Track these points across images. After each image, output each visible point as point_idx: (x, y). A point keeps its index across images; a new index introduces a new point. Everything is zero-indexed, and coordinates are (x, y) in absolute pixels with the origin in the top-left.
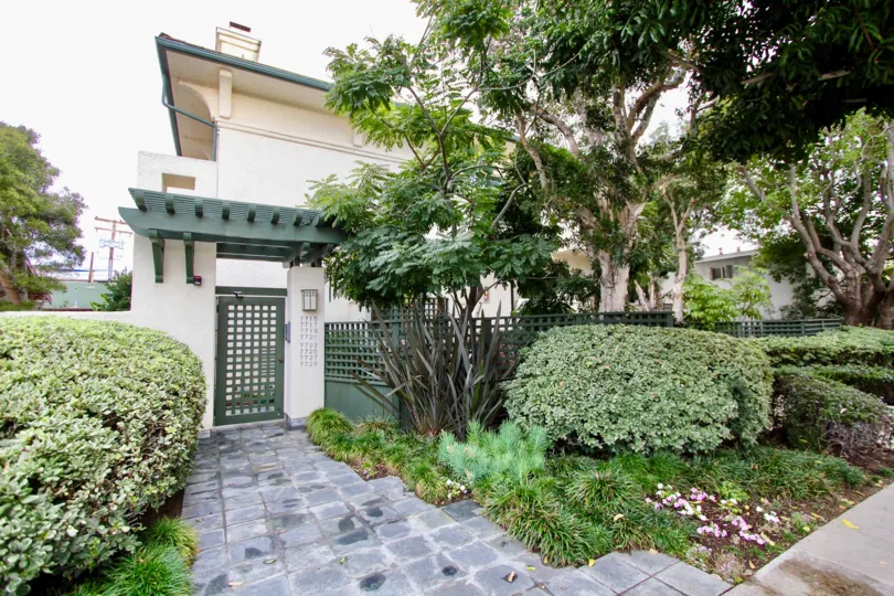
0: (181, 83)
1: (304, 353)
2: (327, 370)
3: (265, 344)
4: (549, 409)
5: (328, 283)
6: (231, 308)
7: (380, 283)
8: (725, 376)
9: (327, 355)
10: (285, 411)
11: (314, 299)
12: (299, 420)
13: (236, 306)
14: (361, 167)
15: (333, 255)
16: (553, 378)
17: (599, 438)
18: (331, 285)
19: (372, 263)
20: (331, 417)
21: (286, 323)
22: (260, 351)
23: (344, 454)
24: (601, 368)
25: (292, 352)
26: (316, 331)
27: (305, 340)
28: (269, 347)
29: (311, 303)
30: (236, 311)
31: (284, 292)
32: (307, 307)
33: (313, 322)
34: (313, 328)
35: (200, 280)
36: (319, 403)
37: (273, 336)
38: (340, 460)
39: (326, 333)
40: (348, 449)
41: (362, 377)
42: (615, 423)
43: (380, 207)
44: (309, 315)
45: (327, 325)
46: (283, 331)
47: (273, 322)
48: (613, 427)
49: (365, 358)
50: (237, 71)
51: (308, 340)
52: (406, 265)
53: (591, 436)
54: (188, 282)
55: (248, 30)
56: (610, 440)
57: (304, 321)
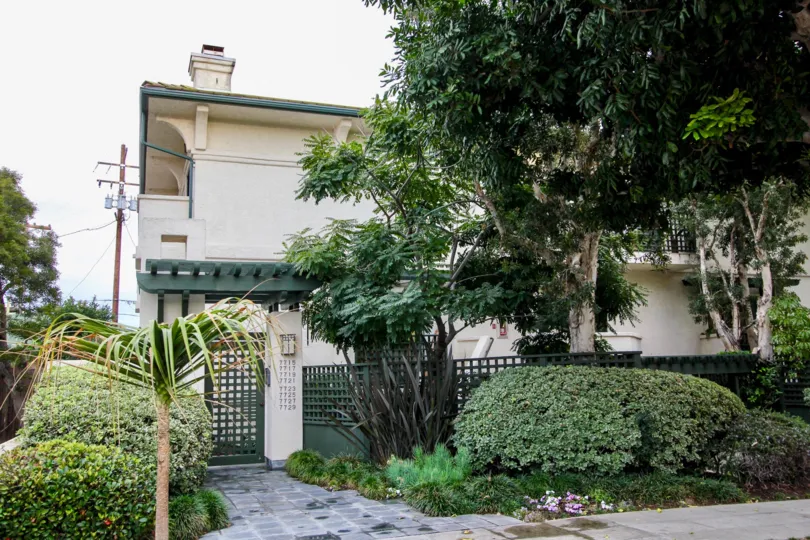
0: (159, 119)
1: (283, 397)
2: (305, 413)
3: (246, 388)
4: (480, 437)
5: (306, 326)
7: (349, 329)
8: (637, 410)
9: (305, 399)
10: (266, 455)
11: (292, 343)
12: (280, 462)
14: (330, 222)
15: (309, 299)
16: (484, 412)
17: (517, 461)
18: (308, 328)
19: (342, 313)
20: (308, 455)
21: (266, 367)
22: (243, 395)
23: (317, 479)
24: (522, 403)
25: (273, 396)
26: (294, 375)
27: (283, 384)
28: (250, 391)
29: (290, 347)
32: (286, 352)
33: (291, 365)
34: (292, 371)
36: (299, 446)
37: (254, 381)
38: (313, 483)
39: (304, 377)
40: (320, 475)
41: (338, 419)
42: (528, 448)
43: (349, 258)
44: (287, 359)
45: (304, 369)
46: (263, 375)
48: (526, 451)
49: (340, 399)
50: (213, 105)
51: (288, 385)
52: (365, 317)
53: (511, 459)
55: (221, 49)
56: (524, 462)
57: (283, 365)
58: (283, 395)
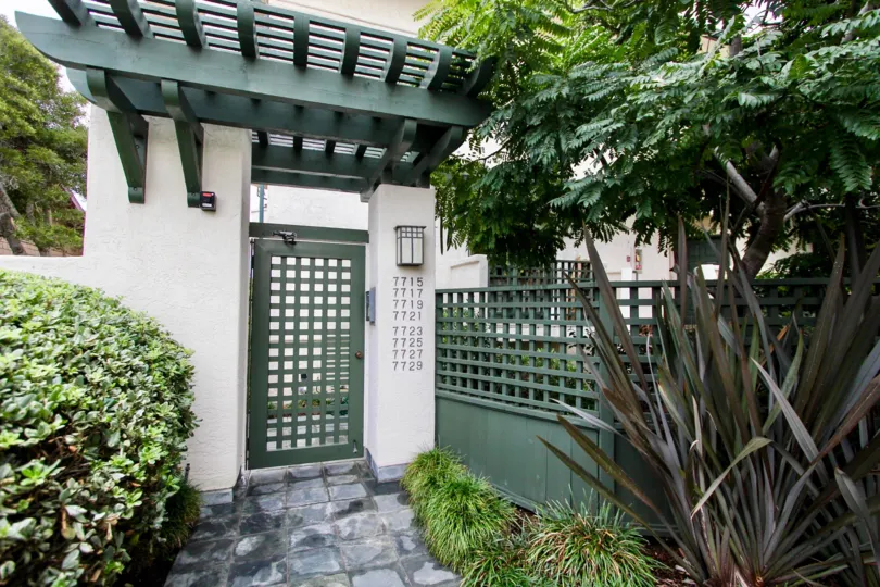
1: (399, 346)
2: (440, 378)
3: (331, 326)
5: (438, 220)
6: (276, 260)
9: (440, 350)
10: (365, 444)
11: (418, 243)
12: (390, 469)
13: (284, 258)
18: (442, 224)
21: (367, 289)
22: (325, 338)
25: (380, 342)
26: (421, 305)
27: (400, 322)
28: (338, 331)
29: (412, 252)
30: (284, 267)
31: (363, 236)
32: (407, 260)
33: (415, 287)
34: (416, 298)
35: (212, 199)
36: (426, 441)
37: (345, 313)
39: (439, 309)
44: (409, 274)
45: (439, 295)
46: (362, 304)
47: (346, 288)
51: (409, 324)
54: (192, 203)
57: (400, 286)
58: (400, 342)
